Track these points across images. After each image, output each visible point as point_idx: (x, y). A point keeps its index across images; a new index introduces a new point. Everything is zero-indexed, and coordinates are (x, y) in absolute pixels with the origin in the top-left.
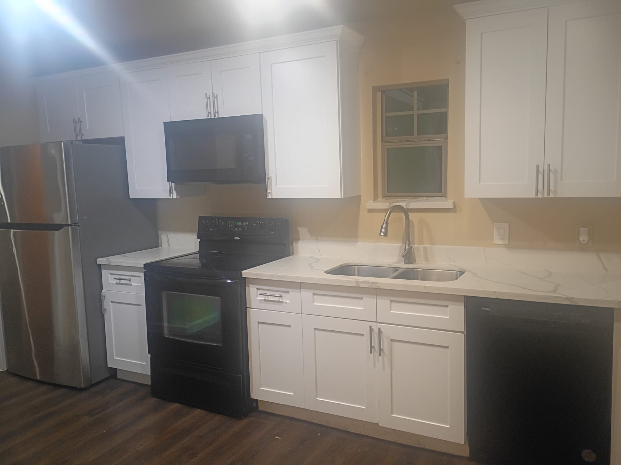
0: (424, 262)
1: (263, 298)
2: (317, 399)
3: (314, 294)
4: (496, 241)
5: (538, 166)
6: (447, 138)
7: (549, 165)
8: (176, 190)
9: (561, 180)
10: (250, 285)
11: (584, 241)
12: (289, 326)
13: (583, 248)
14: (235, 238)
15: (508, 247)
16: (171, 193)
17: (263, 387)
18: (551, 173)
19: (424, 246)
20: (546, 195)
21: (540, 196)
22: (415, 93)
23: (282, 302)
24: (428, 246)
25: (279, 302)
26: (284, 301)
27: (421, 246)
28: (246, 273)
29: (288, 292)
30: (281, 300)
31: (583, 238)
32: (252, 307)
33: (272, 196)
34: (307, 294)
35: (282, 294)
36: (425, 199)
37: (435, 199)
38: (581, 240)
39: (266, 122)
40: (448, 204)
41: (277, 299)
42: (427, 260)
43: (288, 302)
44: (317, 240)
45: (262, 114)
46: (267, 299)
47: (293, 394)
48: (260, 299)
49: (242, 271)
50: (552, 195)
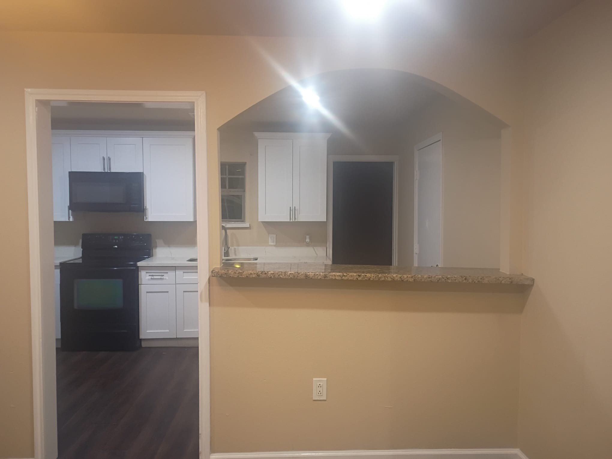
0: (234, 256)
1: (150, 277)
2: (185, 330)
3: (184, 272)
4: (270, 243)
5: (290, 207)
6: (244, 191)
7: (295, 207)
8: (72, 215)
9: (299, 214)
10: (142, 271)
11: (308, 241)
12: (168, 292)
13: (308, 245)
14: (114, 247)
15: (275, 246)
16: (69, 218)
17: (149, 330)
18: (296, 211)
19: (235, 247)
20: (294, 220)
21: (291, 221)
22: (227, 167)
23: (163, 279)
24: (236, 247)
25: (161, 279)
26: (164, 278)
27: (233, 248)
28: (139, 264)
29: (167, 273)
30: (162, 278)
31: (308, 240)
32: (143, 283)
33: (148, 220)
34: (179, 273)
35: (163, 274)
36: (233, 222)
37: (239, 222)
38: (307, 241)
39: (146, 177)
40: (247, 225)
41: (159, 277)
42: (236, 255)
43: (167, 278)
44: (169, 247)
45: (143, 172)
46: (152, 278)
47: (168, 331)
48: (148, 279)
49: (138, 263)
50: (296, 221)
